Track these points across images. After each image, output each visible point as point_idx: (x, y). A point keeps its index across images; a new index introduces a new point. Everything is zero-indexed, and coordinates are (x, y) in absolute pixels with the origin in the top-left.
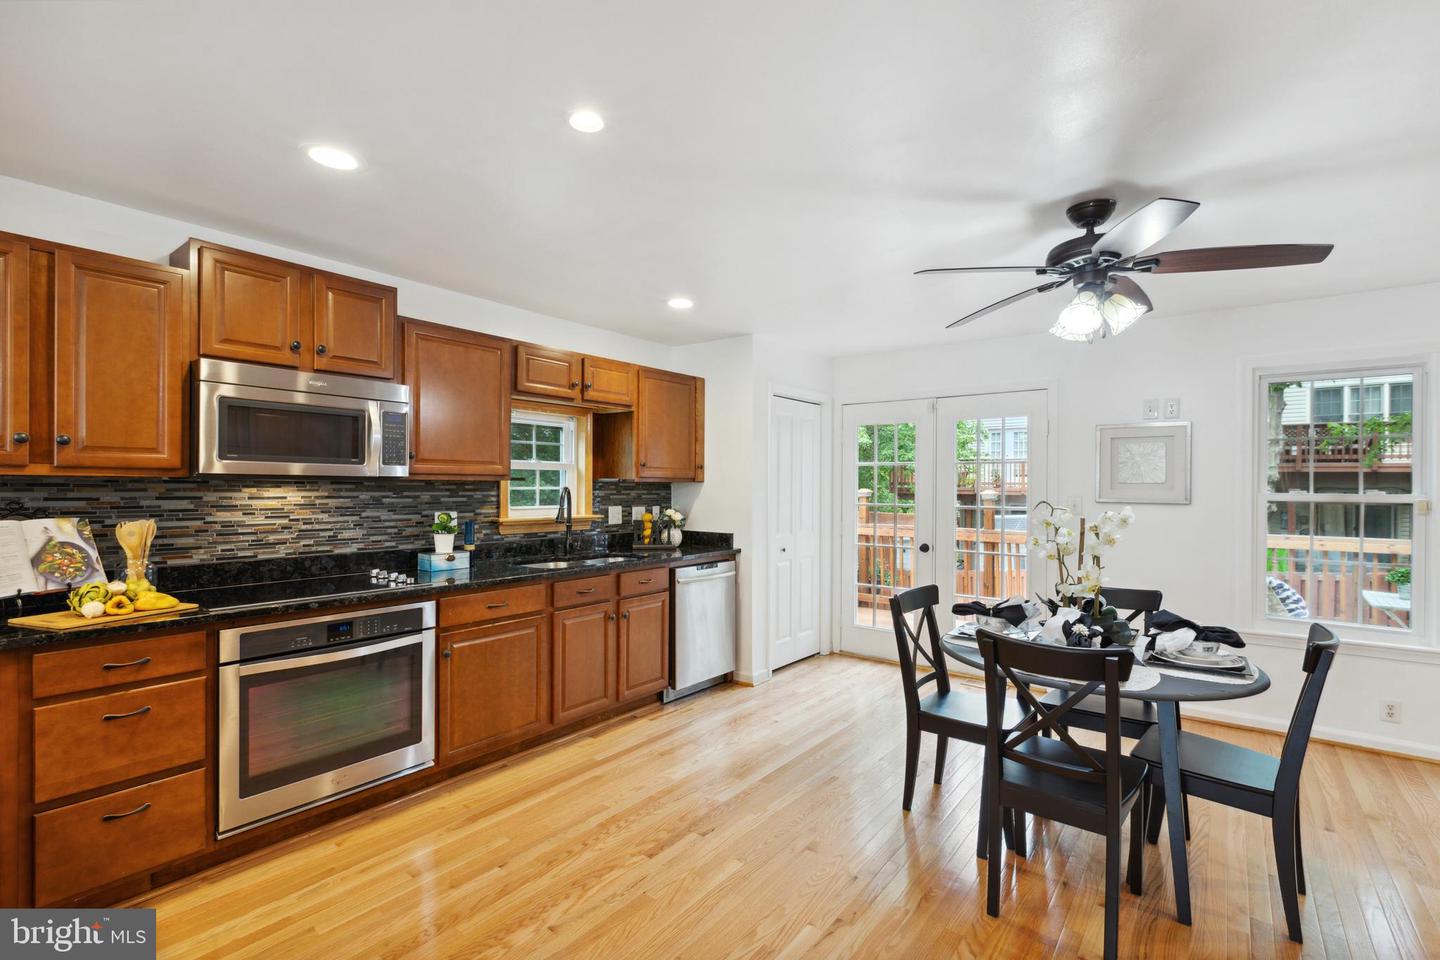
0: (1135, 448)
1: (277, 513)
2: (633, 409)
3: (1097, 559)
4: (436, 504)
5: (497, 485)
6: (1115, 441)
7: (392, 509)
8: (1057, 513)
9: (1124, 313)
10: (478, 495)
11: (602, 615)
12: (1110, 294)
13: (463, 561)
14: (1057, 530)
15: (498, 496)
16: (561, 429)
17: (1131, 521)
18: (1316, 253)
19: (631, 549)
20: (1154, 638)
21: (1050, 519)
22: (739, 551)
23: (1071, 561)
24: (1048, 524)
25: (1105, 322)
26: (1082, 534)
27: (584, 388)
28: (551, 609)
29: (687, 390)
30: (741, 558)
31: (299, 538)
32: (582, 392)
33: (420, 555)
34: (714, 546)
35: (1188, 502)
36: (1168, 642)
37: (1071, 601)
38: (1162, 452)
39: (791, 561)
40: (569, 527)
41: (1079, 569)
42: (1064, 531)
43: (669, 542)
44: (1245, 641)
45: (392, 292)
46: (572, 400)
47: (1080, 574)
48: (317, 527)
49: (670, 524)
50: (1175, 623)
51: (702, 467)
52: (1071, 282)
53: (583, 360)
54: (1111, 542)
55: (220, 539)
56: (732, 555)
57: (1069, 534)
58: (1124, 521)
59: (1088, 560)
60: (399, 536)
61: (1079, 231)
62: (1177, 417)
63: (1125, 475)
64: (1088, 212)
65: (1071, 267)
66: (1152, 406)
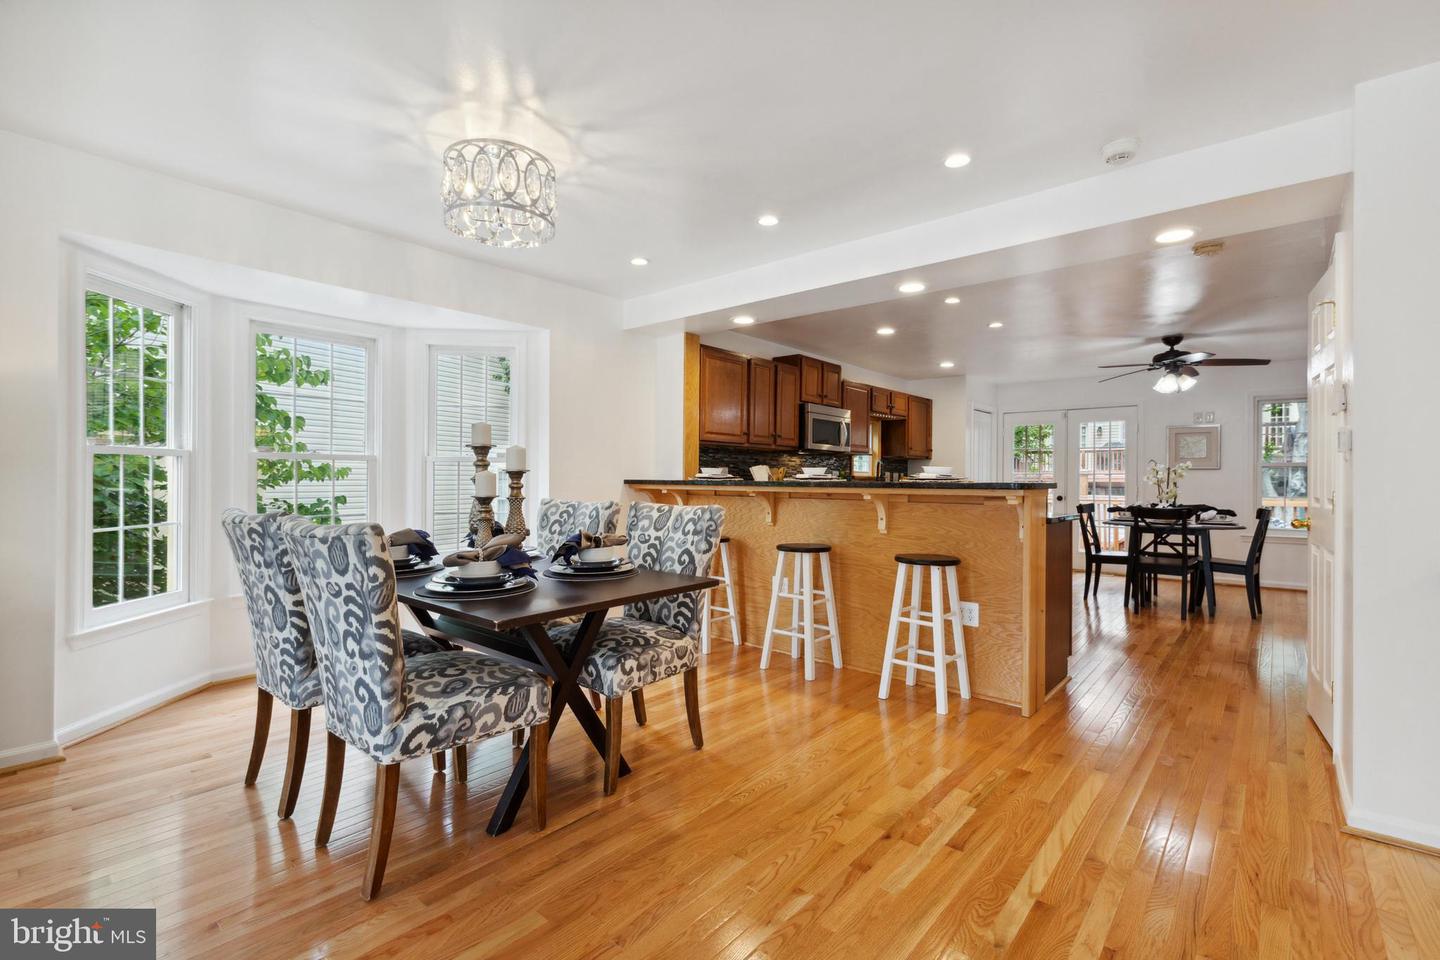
0: (1189, 439)
2: (907, 418)
3: (1175, 484)
6: (1177, 435)
8: (1157, 465)
9: (1188, 383)
12: (1180, 375)
14: (1157, 472)
20: (1199, 515)
21: (1154, 468)
23: (1164, 485)
24: (1153, 470)
25: (1179, 387)
26: (1169, 473)
27: (890, 408)
29: (926, 405)
35: (1219, 469)
36: (1204, 515)
38: (1205, 440)
41: (1167, 488)
42: (1160, 473)
44: (1237, 514)
45: (839, 368)
46: (886, 414)
47: (1168, 490)
50: (1208, 510)
51: (931, 451)
52: (1163, 368)
53: (892, 392)
54: (1181, 476)
57: (1163, 473)
59: (1171, 484)
61: (1168, 348)
62: (1213, 422)
63: (1183, 454)
64: (1172, 340)
65: (1164, 364)
66: (1198, 416)
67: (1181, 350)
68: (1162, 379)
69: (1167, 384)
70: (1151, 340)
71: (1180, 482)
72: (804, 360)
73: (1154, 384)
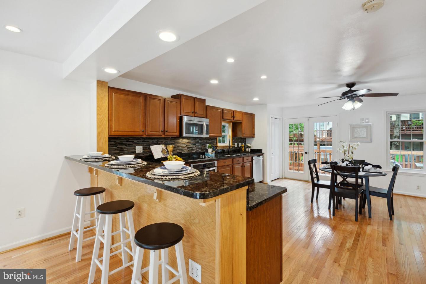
0: (358, 129)
1: (185, 144)
2: (242, 121)
3: (352, 152)
4: (207, 143)
5: (216, 138)
6: (353, 128)
7: (200, 143)
8: (344, 143)
9: (358, 105)
10: (213, 141)
11: (240, 166)
12: (355, 101)
13: (214, 154)
14: (344, 147)
15: (216, 141)
16: (225, 126)
17: (359, 145)
18: (396, 94)
19: (240, 153)
20: (364, 167)
21: (343, 145)
22: (264, 153)
23: (347, 153)
24: (342, 146)
25: (354, 107)
26: (349, 147)
27: (234, 117)
28: (233, 164)
29: (251, 116)
30: (265, 155)
31: (187, 149)
32: (233, 118)
33: (206, 153)
34: (259, 152)
35: (371, 142)
36: (366, 168)
37: (347, 160)
38: (365, 130)
39: (274, 156)
40: (229, 148)
41: (349, 154)
42: (345, 147)
43: (248, 151)
44: (382, 167)
45: (204, 100)
46: (231, 120)
47: (349, 155)
48: (190, 147)
49: (248, 147)
50: (368, 164)
51: (254, 134)
52: (347, 98)
53: (234, 111)
54: (355, 149)
55: (177, 149)
56: (263, 154)
57: (347, 148)
58: (358, 145)
59: (350, 153)
60: (202, 149)
61: (349, 89)
62: (368, 122)
63: (356, 136)
64: (350, 85)
65: (347, 96)
66: (362, 120)
67: (354, 90)
68: (346, 103)
69: (348, 105)
70: (341, 86)
71: (354, 151)
72: (182, 97)
73: (343, 105)
